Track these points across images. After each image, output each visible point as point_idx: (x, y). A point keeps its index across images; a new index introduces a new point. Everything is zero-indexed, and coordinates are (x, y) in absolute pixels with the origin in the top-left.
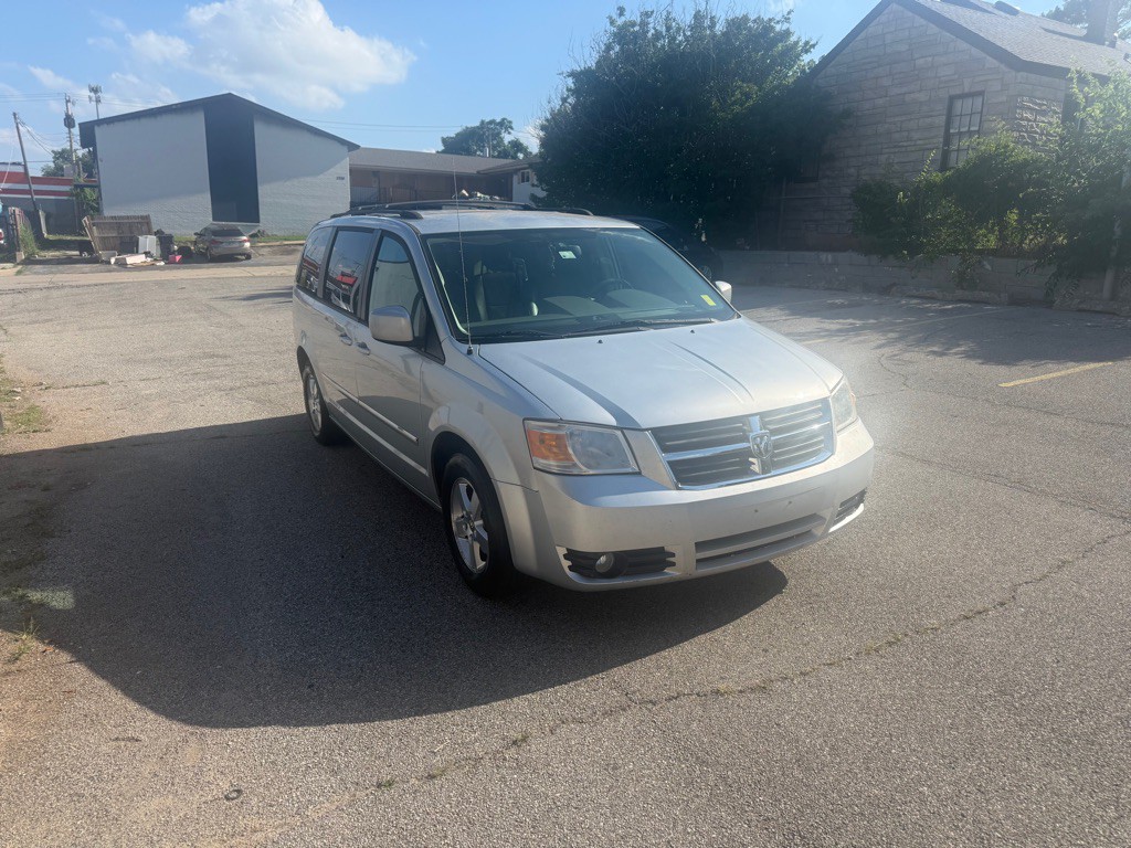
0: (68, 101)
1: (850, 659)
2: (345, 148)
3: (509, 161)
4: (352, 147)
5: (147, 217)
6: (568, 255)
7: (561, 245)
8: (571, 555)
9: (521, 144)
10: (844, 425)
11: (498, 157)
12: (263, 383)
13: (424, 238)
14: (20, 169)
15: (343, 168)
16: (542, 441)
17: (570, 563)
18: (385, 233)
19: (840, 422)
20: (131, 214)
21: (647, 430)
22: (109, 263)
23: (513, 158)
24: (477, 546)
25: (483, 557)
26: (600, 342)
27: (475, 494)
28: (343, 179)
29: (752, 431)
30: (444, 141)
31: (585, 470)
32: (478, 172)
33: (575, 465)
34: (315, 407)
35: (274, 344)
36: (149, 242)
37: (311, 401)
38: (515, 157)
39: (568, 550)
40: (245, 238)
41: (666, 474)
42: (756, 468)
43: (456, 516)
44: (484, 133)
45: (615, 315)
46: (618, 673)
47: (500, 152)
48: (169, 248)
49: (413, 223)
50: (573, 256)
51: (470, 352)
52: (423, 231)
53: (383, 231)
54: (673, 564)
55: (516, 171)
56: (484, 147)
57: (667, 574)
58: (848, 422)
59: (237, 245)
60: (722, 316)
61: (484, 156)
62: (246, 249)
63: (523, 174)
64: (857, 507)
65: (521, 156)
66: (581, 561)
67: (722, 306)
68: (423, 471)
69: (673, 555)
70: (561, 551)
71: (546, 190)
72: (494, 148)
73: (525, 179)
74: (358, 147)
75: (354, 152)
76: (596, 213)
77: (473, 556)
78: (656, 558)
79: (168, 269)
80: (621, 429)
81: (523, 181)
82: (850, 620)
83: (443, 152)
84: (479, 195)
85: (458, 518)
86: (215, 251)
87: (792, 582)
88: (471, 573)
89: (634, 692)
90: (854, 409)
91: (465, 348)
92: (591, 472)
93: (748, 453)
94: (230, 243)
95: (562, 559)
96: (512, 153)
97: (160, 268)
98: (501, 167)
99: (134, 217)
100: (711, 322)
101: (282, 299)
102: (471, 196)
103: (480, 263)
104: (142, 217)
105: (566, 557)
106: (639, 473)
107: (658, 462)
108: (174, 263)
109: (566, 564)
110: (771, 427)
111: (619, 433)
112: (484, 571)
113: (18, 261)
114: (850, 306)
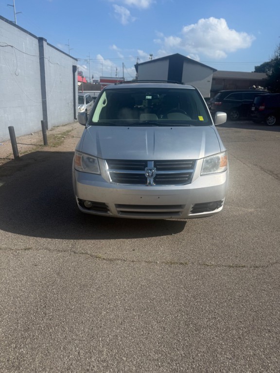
2: (212, 71)
4: (214, 70)
6: (149, 97)
14: (122, 79)
15: (210, 78)
21: (104, 159)
28: (210, 82)
31: (84, 170)
33: (81, 168)
39: (78, 198)
54: (110, 210)
57: (108, 213)
66: (82, 202)
67: (207, 121)
69: (108, 207)
74: (216, 70)
75: (215, 72)
78: (102, 207)
80: (98, 158)
84: (260, 87)
102: (256, 88)
106: (100, 175)
109: (78, 202)
110: (158, 167)
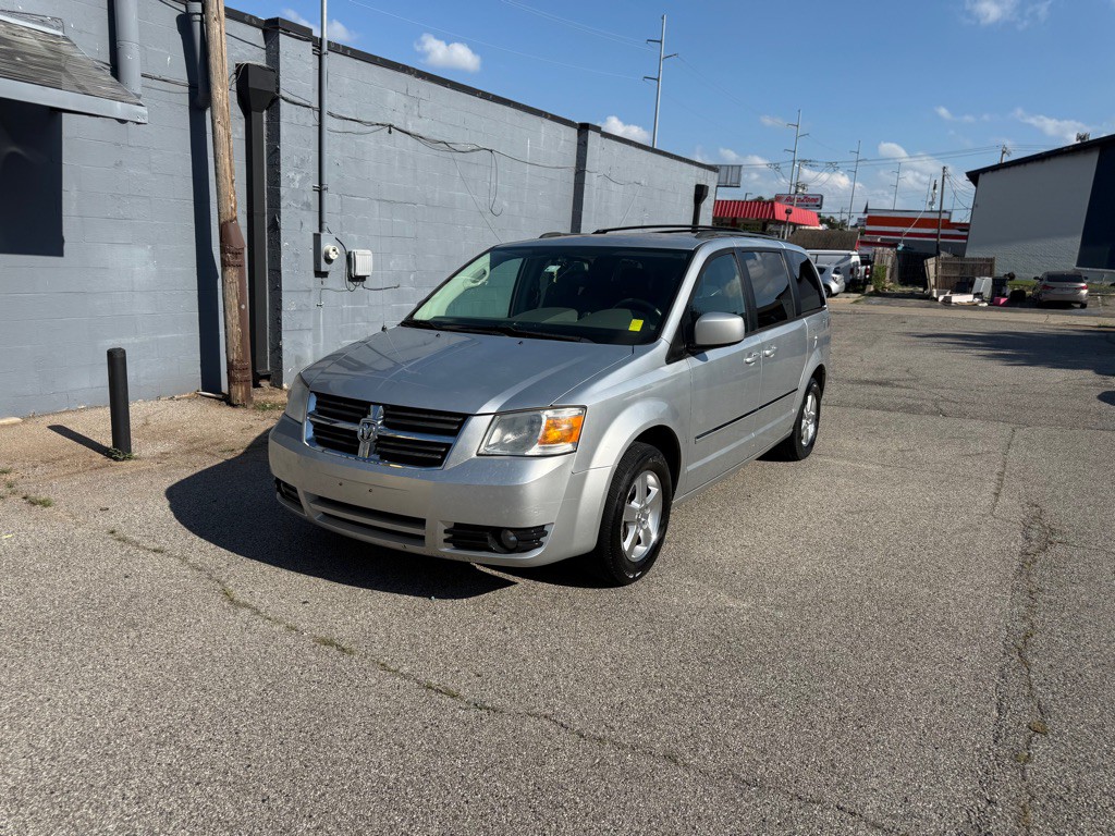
0: (1004, 152)
5: (992, 260)
20: (981, 256)
22: (937, 300)
36: (984, 284)
40: (1083, 285)
48: (1000, 290)
59: (1071, 292)
62: (1081, 296)
79: (991, 310)
86: (1045, 297)
94: (1062, 289)
97: (983, 309)
99: (980, 259)
104: (988, 260)
108: (998, 305)
113: (866, 292)
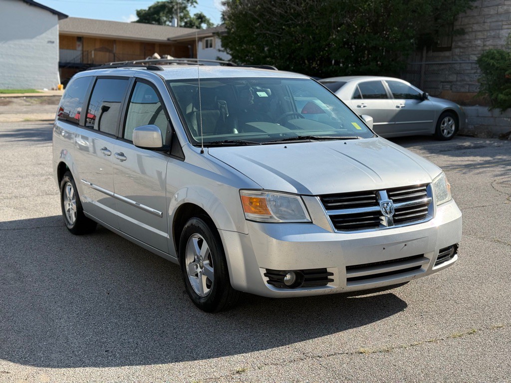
1: (443, 339)
3: (194, 30)
4: (61, 16)
6: (262, 94)
7: (258, 88)
8: (269, 273)
9: (204, 17)
10: (442, 202)
11: (185, 26)
12: (16, 197)
13: (168, 82)
15: (54, 34)
16: (251, 203)
17: (268, 279)
18: (137, 80)
19: (439, 200)
21: (317, 196)
23: (198, 28)
24: (204, 278)
25: (208, 287)
26: (285, 147)
27: (205, 243)
28: (53, 42)
29: (381, 200)
30: (139, 14)
31: (278, 220)
32: (168, 39)
33: (271, 217)
34: (71, 206)
35: (15, 171)
37: (66, 203)
38: (199, 27)
39: (267, 270)
41: (329, 224)
42: (384, 223)
43: (189, 261)
44: (173, 7)
45: (294, 133)
46: (299, 345)
47: (186, 23)
49: (158, 72)
50: (266, 95)
51: (202, 152)
52: (167, 78)
53: (136, 78)
54: (332, 280)
55: (201, 39)
56: (172, 18)
57: (328, 287)
58: (445, 201)
60: (364, 136)
61: (173, 26)
63: (207, 41)
64: (452, 257)
65: (204, 26)
66: (275, 276)
67: (366, 130)
68: (165, 235)
69: (332, 274)
70: (263, 272)
71: (231, 54)
72: (182, 19)
73: (209, 45)
75: (63, 21)
76: (281, 68)
77: (201, 286)
78: (320, 276)
80: (300, 195)
81: (207, 47)
82: (446, 323)
83: (138, 22)
84: (170, 57)
85: (190, 263)
87: (410, 306)
88: (200, 298)
89: (308, 353)
90: (449, 193)
91: (199, 150)
92: (281, 221)
93: (379, 213)
95: (263, 276)
96: (197, 23)
98: (188, 35)
100: (358, 139)
101: (13, 139)
103: (191, 105)
105: (266, 275)
106: (312, 223)
107: (323, 216)
109: (266, 279)
110: (394, 198)
111: (299, 198)
112: (209, 296)
114: (475, 147)
